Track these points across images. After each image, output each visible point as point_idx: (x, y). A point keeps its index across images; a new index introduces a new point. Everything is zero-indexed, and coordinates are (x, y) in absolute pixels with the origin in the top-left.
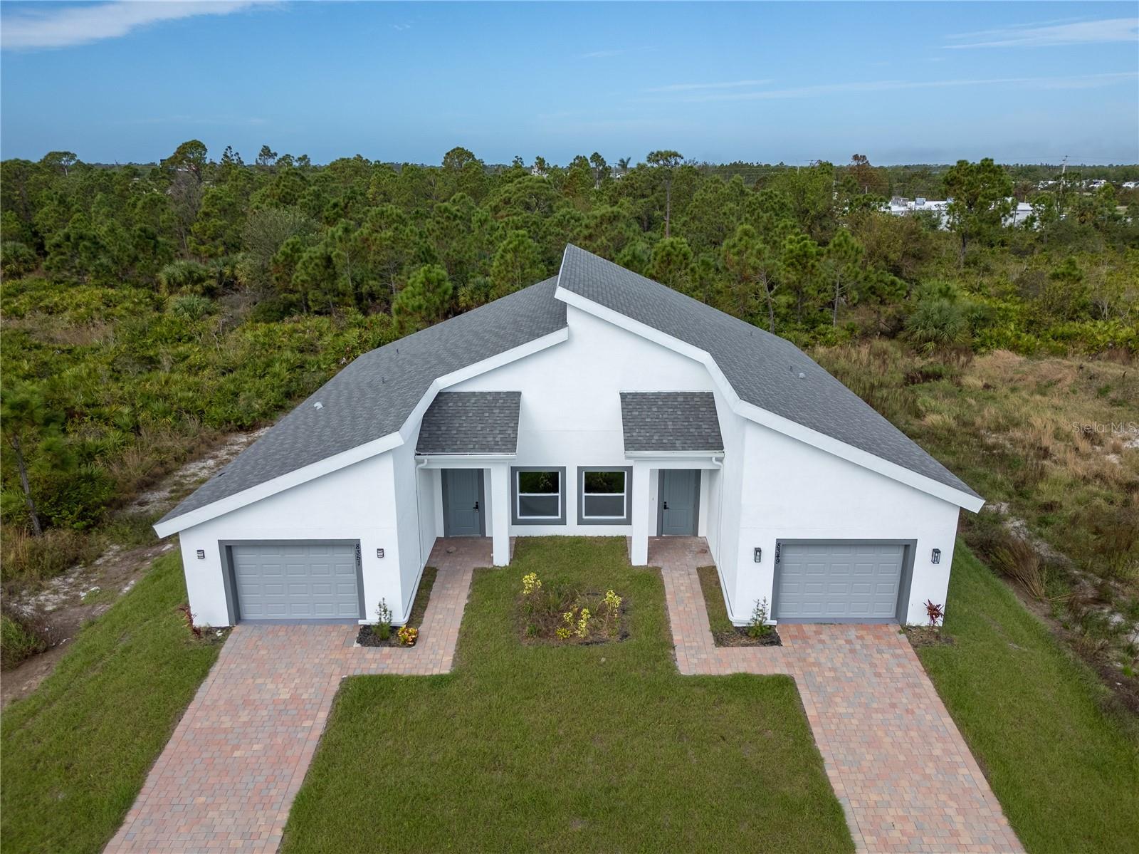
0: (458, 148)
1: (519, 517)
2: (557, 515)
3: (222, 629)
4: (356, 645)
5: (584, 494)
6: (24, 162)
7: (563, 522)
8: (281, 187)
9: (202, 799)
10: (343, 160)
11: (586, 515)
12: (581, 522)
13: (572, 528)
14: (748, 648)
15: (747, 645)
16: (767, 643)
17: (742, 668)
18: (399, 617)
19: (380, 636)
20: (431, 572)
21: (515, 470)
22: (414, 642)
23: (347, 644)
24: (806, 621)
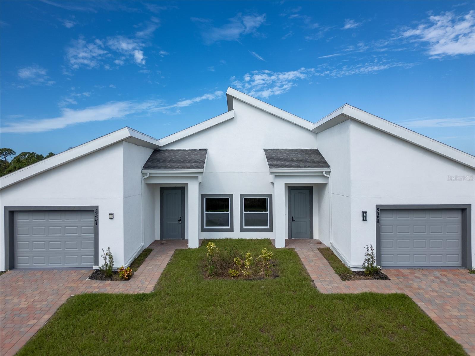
1: (205, 227)
2: (228, 226)
4: (87, 279)
5: (244, 212)
7: (232, 230)
11: (245, 226)
12: (242, 230)
13: (237, 234)
14: (366, 281)
15: (365, 279)
16: (378, 278)
17: (367, 290)
18: (121, 264)
19: (104, 274)
20: (149, 250)
21: (203, 197)
22: (129, 278)
23: (81, 279)
24: (401, 268)
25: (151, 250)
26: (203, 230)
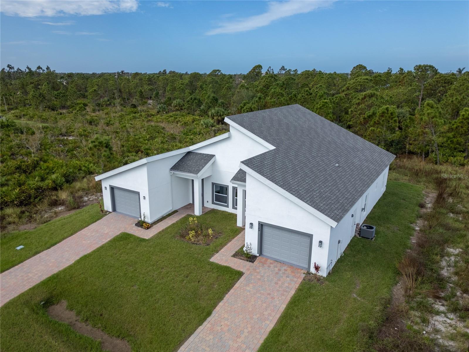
0: (359, 65)
1: (215, 202)
2: (226, 204)
3: (109, 212)
4: (134, 225)
6: (197, 73)
7: (228, 206)
8: (265, 82)
9: (67, 249)
10: (306, 71)
12: (233, 208)
13: (230, 209)
15: (242, 259)
16: (249, 261)
17: (231, 265)
18: (149, 220)
19: (141, 224)
20: (175, 212)
21: (213, 184)
22: (148, 228)
23: (132, 224)
24: (272, 258)
25: (178, 211)
26: (213, 203)
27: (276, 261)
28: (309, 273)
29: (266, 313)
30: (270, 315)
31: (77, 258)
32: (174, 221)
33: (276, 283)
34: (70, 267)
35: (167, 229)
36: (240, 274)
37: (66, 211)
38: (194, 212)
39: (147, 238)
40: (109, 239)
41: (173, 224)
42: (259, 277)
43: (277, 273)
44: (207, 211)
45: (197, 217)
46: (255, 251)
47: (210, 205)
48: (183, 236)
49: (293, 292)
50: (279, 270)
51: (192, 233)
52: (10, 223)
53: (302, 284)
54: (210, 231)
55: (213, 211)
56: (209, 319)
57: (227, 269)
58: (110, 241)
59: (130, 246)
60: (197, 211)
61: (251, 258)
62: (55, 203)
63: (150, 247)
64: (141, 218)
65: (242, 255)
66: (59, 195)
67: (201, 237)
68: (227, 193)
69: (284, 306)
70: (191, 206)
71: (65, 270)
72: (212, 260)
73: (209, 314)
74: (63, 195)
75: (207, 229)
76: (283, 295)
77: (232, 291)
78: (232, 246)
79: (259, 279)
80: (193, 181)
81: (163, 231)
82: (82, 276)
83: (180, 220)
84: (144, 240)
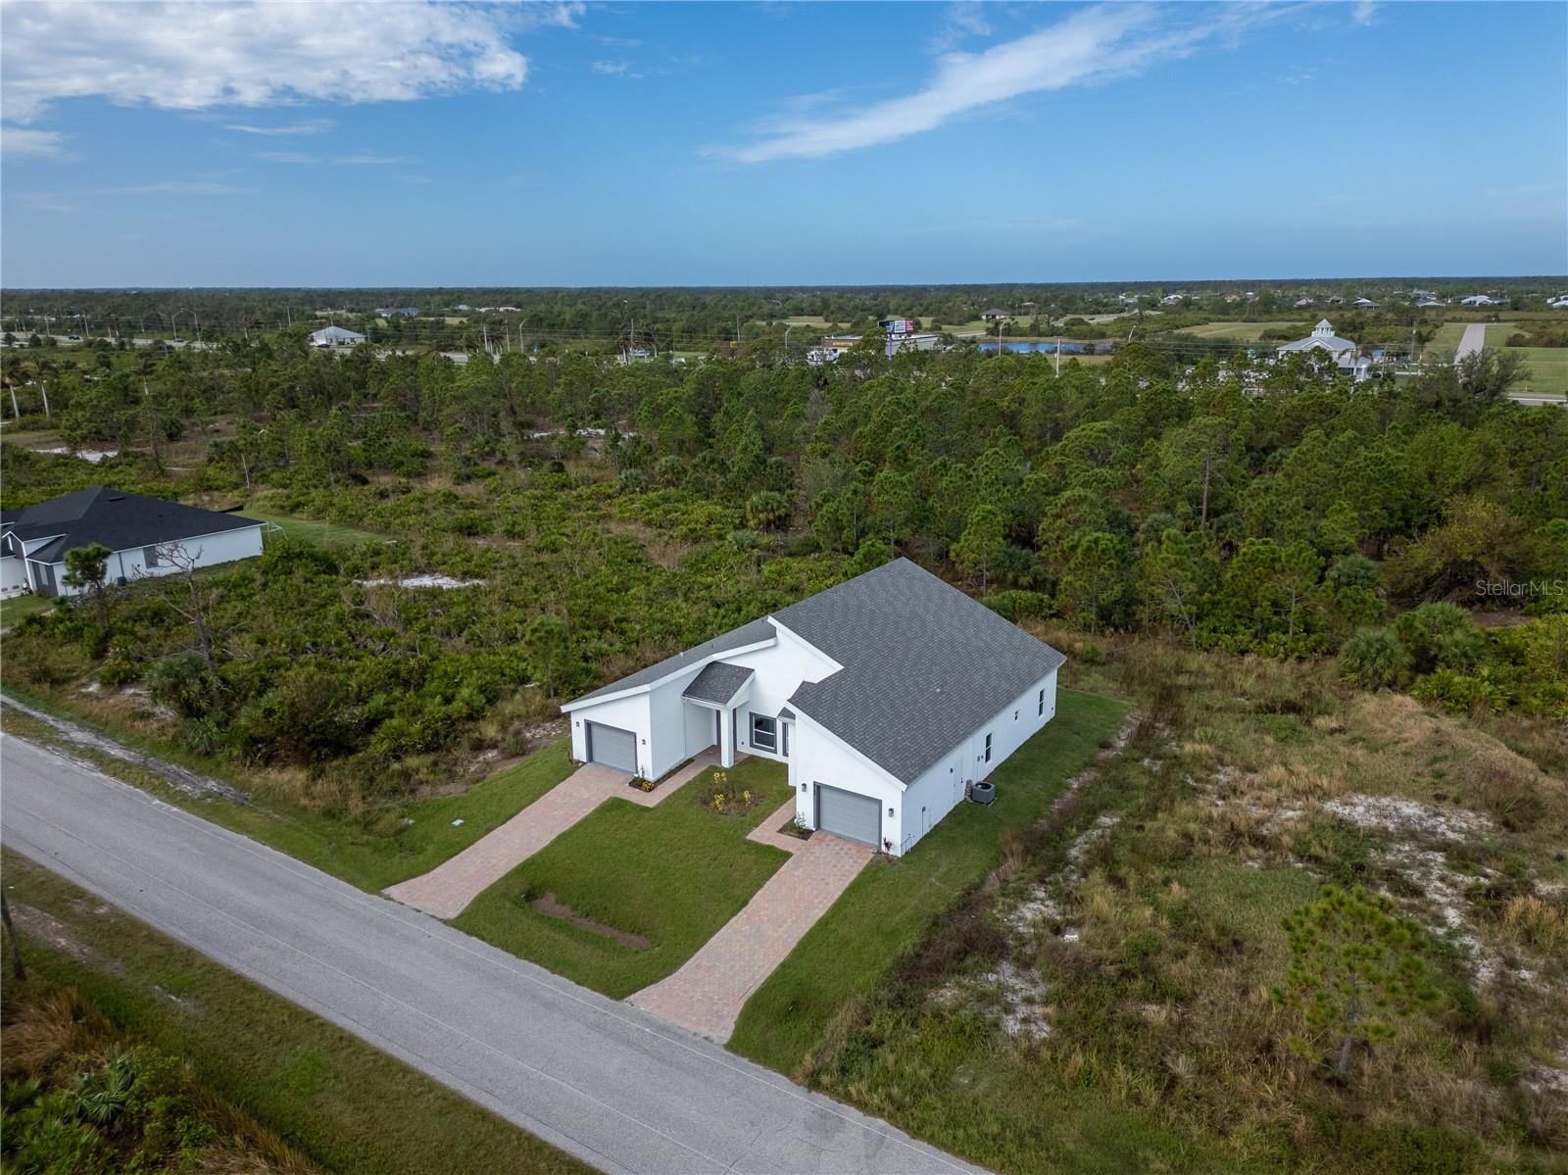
1: (755, 744)
3: (583, 762)
4: (629, 784)
15: (791, 836)
16: (802, 838)
17: (775, 844)
18: (651, 777)
19: (638, 783)
20: (690, 761)
21: (751, 714)
22: (650, 790)
23: (623, 783)
24: (832, 833)
25: (694, 760)
26: (752, 745)
27: (839, 837)
28: (879, 852)
29: (816, 901)
30: (820, 902)
31: (553, 837)
32: (690, 779)
33: (834, 866)
34: (546, 849)
35: (679, 790)
36: (788, 855)
37: (503, 759)
38: (721, 763)
39: (651, 806)
40: (592, 809)
41: (689, 783)
42: (812, 858)
43: (837, 853)
44: (741, 758)
45: (726, 771)
46: (810, 824)
47: (746, 749)
48: (705, 802)
49: (853, 877)
50: (841, 849)
51: (721, 797)
52: (421, 783)
53: (867, 867)
54: (747, 795)
55: (752, 759)
56: (744, 909)
57: (770, 849)
58: (596, 811)
59: (627, 818)
60: (726, 761)
61: (805, 834)
62: (479, 746)
63: (658, 819)
64: (637, 772)
65: (791, 830)
66: (483, 730)
67: (732, 804)
68: (773, 730)
69: (840, 893)
70: (715, 750)
71: (541, 853)
72: (750, 837)
73: (745, 903)
74: (490, 731)
75: (743, 791)
76: (840, 880)
77: (775, 876)
78: (779, 817)
79: (812, 862)
80: (718, 712)
81: (674, 793)
82: (568, 861)
83: (700, 775)
84: (646, 809)
